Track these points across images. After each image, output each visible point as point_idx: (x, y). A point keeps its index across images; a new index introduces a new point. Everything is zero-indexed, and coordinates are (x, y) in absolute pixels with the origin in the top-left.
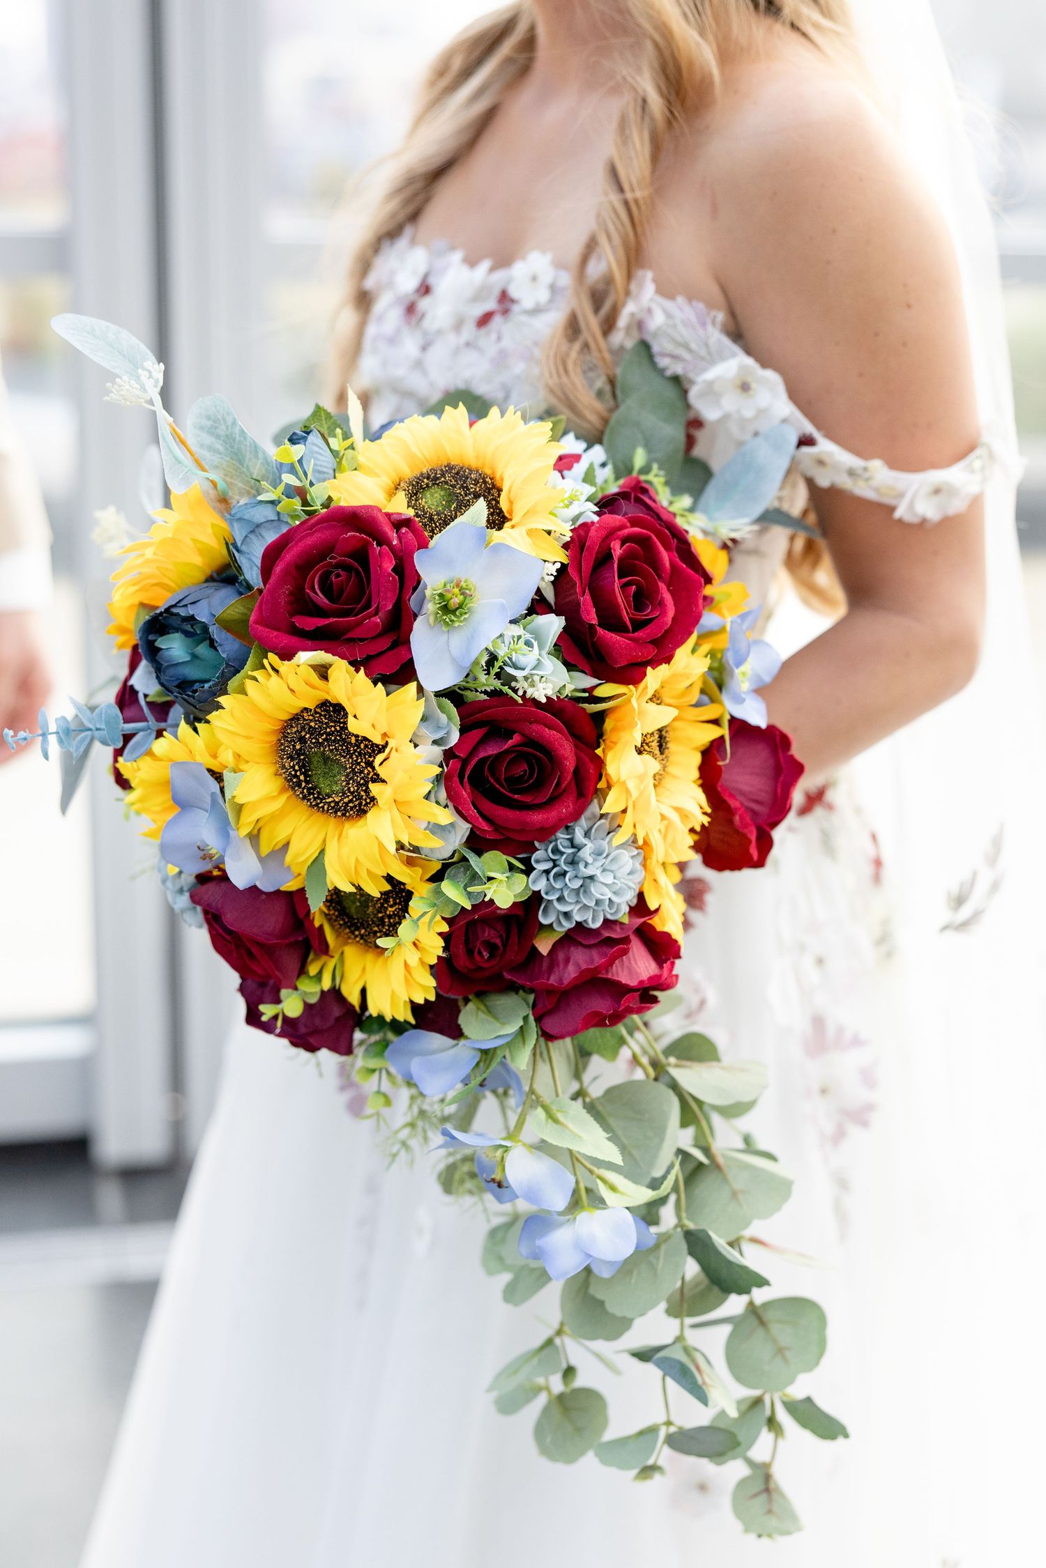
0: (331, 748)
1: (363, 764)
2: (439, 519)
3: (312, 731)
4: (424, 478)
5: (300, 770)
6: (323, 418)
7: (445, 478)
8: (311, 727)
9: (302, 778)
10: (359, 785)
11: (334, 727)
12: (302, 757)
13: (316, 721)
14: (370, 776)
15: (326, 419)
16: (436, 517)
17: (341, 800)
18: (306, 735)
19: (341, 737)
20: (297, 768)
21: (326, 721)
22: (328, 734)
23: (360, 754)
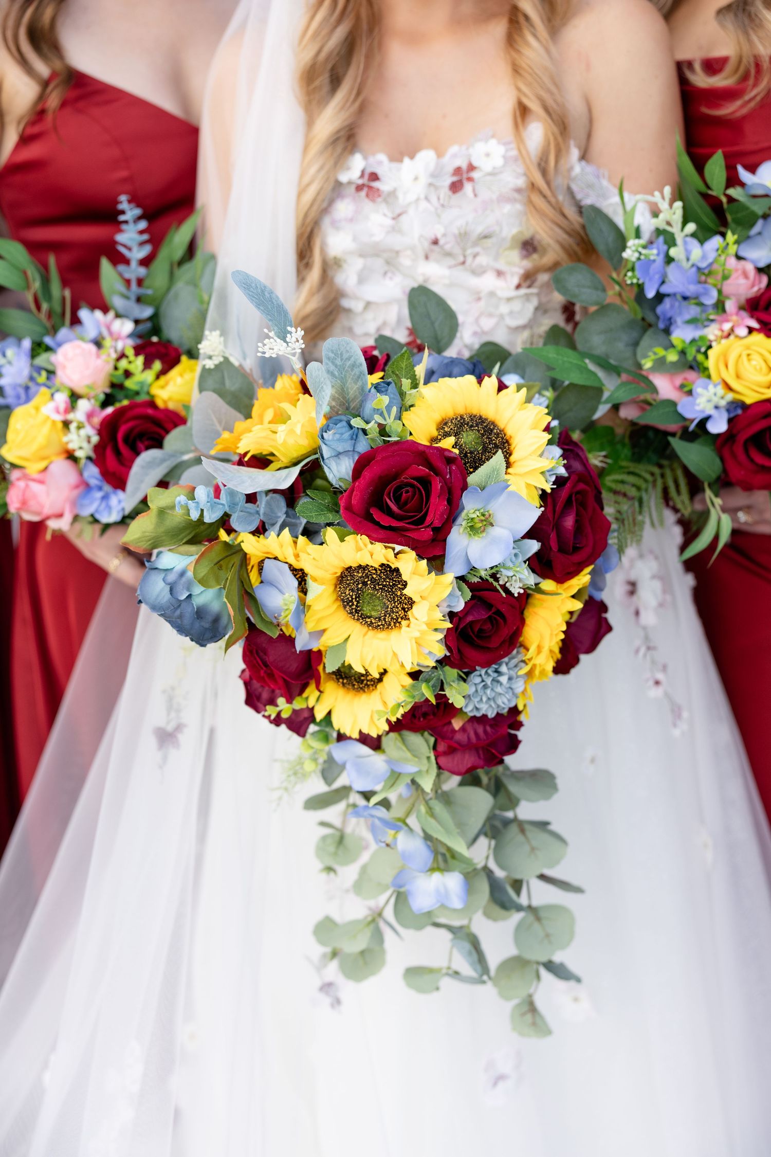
0: (383, 594)
1: (400, 609)
2: (471, 457)
3: (373, 581)
4: (465, 424)
5: (356, 599)
6: (405, 358)
7: (478, 428)
8: (373, 577)
9: (355, 603)
10: (392, 618)
11: (389, 582)
12: (360, 592)
13: (377, 575)
14: (401, 616)
15: (407, 359)
16: (469, 455)
17: (375, 623)
18: (368, 581)
19: (392, 590)
20: (354, 597)
21: (384, 577)
22: (384, 586)
23: (401, 603)
